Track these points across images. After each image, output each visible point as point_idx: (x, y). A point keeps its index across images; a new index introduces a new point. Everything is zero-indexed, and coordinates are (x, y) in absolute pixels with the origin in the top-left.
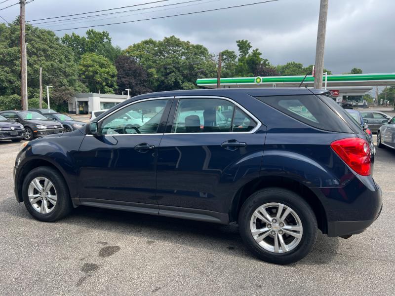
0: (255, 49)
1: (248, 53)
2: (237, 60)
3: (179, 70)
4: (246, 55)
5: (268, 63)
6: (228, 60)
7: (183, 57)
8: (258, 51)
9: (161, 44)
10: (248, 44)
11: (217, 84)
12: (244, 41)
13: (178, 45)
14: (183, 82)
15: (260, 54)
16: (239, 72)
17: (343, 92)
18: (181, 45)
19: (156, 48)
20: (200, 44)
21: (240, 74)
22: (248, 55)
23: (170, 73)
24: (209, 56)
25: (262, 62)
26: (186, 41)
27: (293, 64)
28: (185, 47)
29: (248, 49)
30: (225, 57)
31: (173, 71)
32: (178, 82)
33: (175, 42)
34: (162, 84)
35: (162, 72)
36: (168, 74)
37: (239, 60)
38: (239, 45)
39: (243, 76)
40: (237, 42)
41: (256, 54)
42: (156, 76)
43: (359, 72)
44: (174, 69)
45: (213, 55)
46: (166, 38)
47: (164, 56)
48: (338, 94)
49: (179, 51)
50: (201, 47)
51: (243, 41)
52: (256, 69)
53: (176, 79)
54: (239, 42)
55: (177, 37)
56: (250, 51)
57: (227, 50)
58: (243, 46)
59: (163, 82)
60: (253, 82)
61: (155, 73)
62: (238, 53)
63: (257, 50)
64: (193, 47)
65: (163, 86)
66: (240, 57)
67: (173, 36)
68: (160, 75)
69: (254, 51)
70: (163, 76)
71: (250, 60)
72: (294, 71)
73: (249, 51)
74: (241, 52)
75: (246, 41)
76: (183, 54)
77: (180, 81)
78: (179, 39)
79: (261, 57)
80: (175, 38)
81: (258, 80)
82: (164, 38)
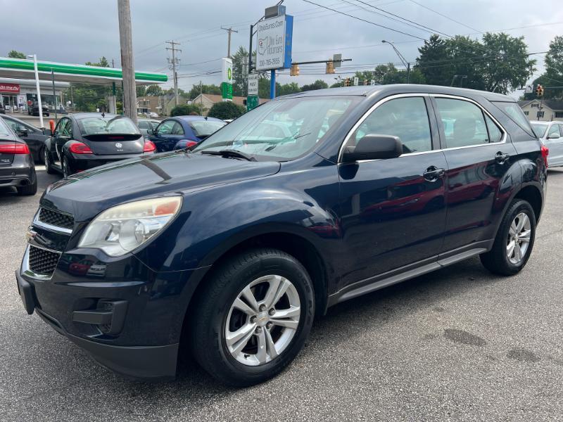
17: (27, 88)
43: (22, 57)
48: (19, 91)
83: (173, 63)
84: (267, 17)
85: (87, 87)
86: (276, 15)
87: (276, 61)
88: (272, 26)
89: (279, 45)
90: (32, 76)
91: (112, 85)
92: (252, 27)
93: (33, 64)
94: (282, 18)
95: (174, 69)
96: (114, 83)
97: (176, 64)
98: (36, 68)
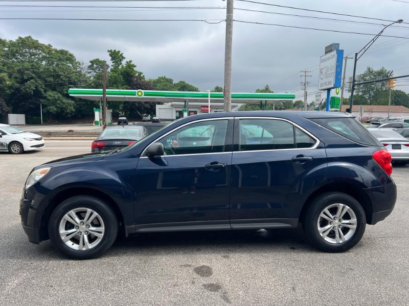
0: (128, 61)
1: (121, 64)
2: (109, 70)
3: (40, 77)
4: (119, 66)
5: (143, 76)
6: (99, 70)
7: (44, 63)
8: (132, 63)
9: (12, 44)
10: (121, 55)
11: (102, 96)
12: (117, 51)
13: (36, 48)
14: (45, 91)
15: (135, 66)
16: (113, 83)
17: (214, 108)
18: (41, 48)
19: (6, 49)
20: (65, 49)
21: (115, 85)
22: (121, 66)
23: (28, 80)
24: (76, 63)
25: (137, 75)
26: (47, 44)
27: (164, 78)
28: (47, 50)
29: (121, 60)
30: (95, 66)
31: (32, 78)
32: (40, 92)
33: (33, 43)
34: (16, 92)
35: (16, 78)
36: (26, 80)
37: (112, 70)
38: (111, 55)
39: (118, 88)
40: (109, 51)
41: (130, 66)
42: (8, 83)
43: (221, 90)
44: (34, 75)
45: (81, 63)
46: (20, 38)
47: (17, 59)
49: (39, 54)
50: (66, 52)
51: (115, 51)
52: (131, 81)
53: (36, 87)
54: (111, 51)
55: (34, 38)
56: (124, 62)
57: (98, 59)
58: (116, 56)
59: (18, 89)
60: (135, 95)
61: (6, 78)
62: (110, 62)
63: (131, 61)
64: (56, 51)
65: (19, 95)
66: (112, 68)
67: (30, 37)
68: (13, 81)
69: (127, 62)
70: (18, 82)
71: (125, 72)
72: (166, 85)
73: (122, 62)
74: (113, 63)
75: (119, 52)
76: (44, 58)
77: (42, 90)
78: (37, 41)
79: (135, 69)
80: (32, 39)
81: (140, 94)
82: (17, 38)
83: (305, 85)
84: (326, 53)
85: (255, 105)
86: (331, 51)
87: (330, 83)
88: (328, 59)
89: (332, 72)
90: (207, 101)
91: (260, 103)
92: (356, 54)
93: (208, 94)
94: (334, 53)
95: (305, 89)
96: (261, 102)
97: (307, 86)
98: (209, 96)
